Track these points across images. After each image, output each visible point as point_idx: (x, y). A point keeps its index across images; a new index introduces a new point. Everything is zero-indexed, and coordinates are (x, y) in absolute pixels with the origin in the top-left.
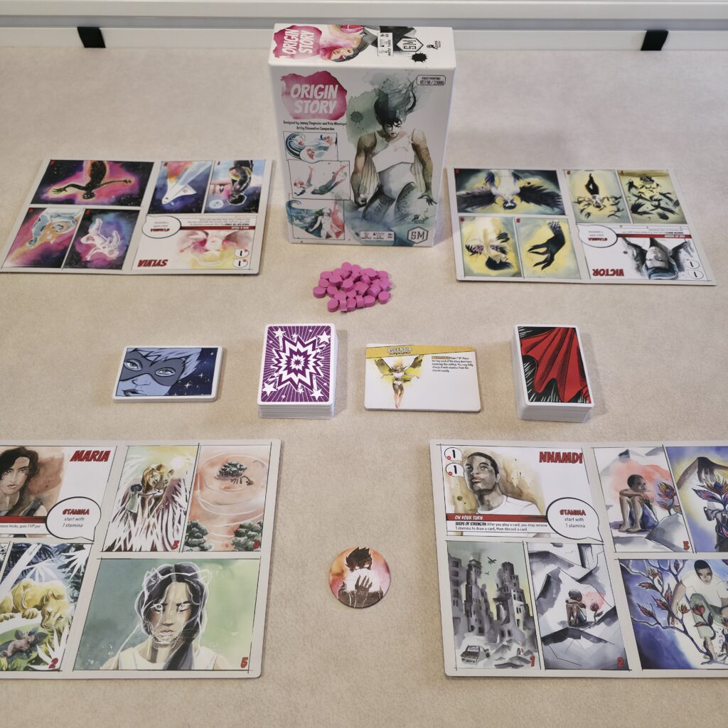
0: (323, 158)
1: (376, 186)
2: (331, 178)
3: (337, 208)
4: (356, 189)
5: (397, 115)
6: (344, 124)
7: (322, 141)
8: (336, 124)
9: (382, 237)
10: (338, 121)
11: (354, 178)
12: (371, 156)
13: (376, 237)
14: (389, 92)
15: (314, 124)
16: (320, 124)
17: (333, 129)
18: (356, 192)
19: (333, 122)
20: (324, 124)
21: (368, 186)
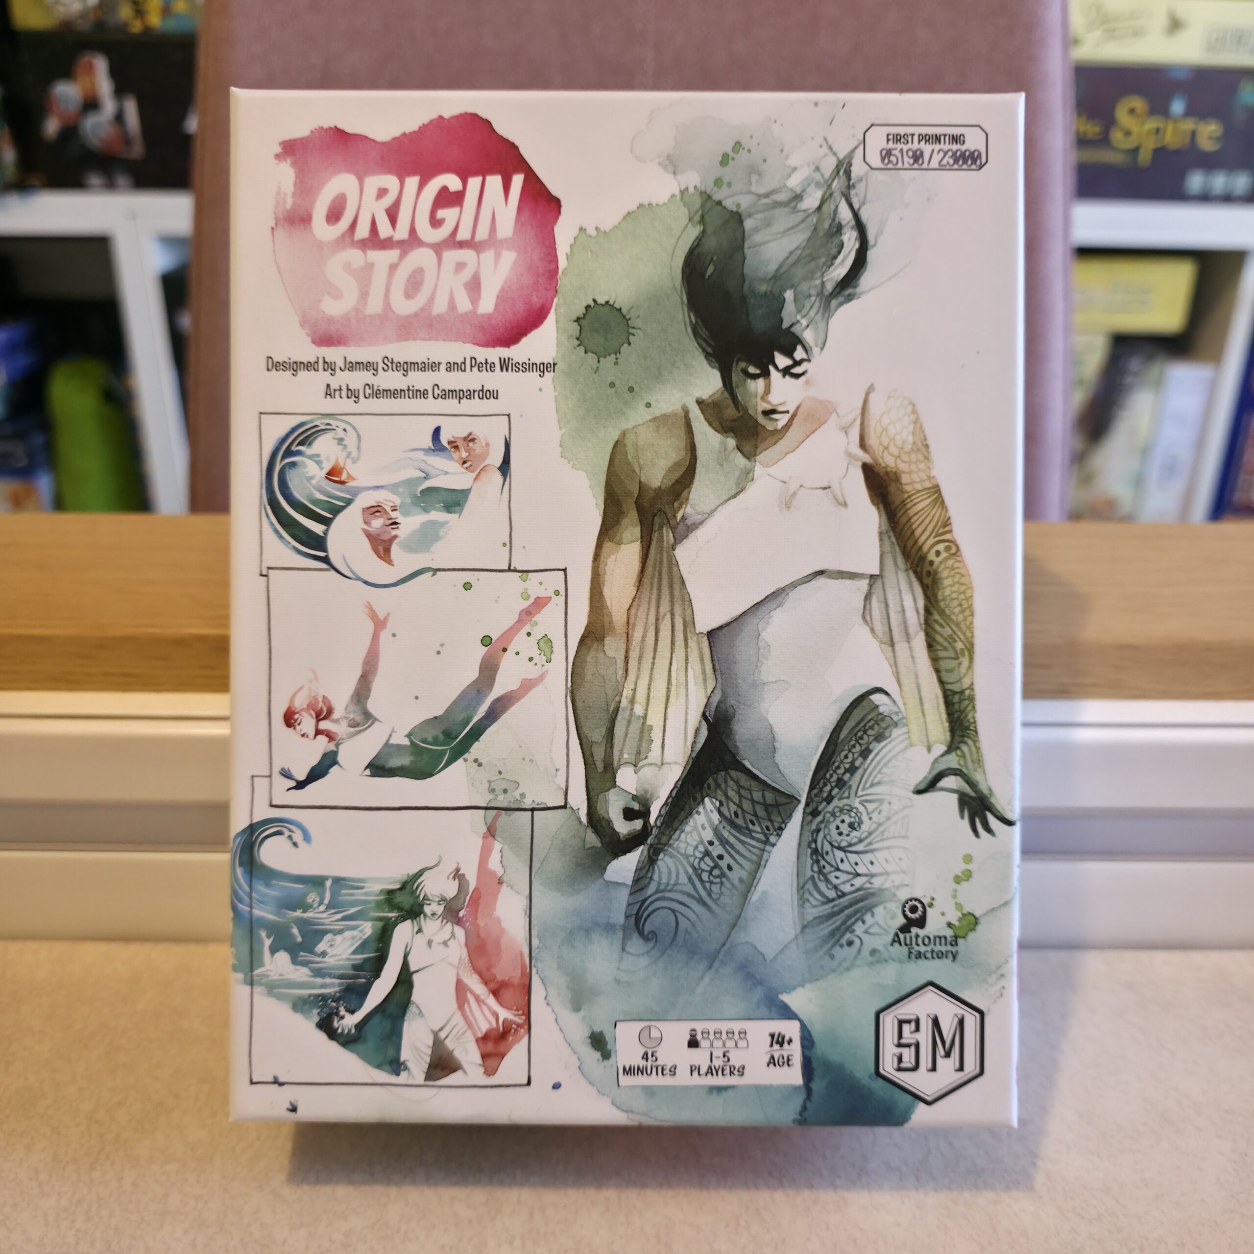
0: (438, 556)
1: (695, 717)
2: (472, 674)
3: (494, 863)
4: (597, 735)
5: (789, 314)
6: (543, 368)
7: (437, 462)
8: (505, 365)
9: (736, 1060)
10: (518, 352)
11: (589, 671)
12: (668, 536)
13: (700, 1057)
14: (744, 202)
15: (406, 367)
16: (434, 366)
17: (494, 395)
18: (599, 754)
19: (495, 354)
20: (451, 367)
21: (655, 719)
